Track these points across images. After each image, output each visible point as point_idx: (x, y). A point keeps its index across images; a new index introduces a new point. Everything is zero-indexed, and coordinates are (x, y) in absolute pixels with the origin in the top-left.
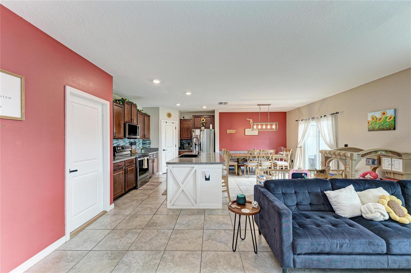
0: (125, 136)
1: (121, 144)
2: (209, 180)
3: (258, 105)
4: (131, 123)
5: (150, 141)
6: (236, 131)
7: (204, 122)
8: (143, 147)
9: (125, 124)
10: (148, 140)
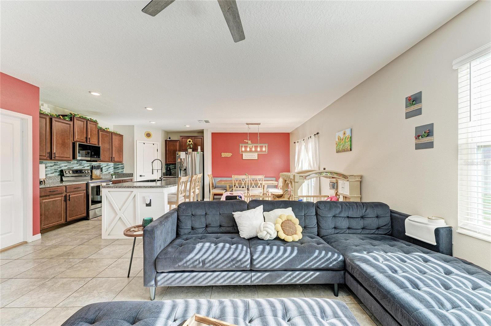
0: (74, 157)
1: (74, 168)
2: (151, 206)
3: (247, 124)
4: (87, 143)
5: (123, 165)
6: (232, 154)
7: (190, 143)
8: (114, 172)
9: (74, 144)
10: (121, 163)
